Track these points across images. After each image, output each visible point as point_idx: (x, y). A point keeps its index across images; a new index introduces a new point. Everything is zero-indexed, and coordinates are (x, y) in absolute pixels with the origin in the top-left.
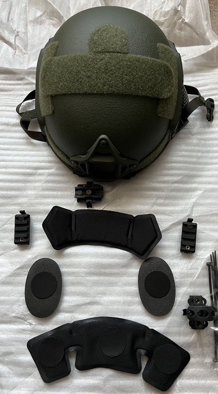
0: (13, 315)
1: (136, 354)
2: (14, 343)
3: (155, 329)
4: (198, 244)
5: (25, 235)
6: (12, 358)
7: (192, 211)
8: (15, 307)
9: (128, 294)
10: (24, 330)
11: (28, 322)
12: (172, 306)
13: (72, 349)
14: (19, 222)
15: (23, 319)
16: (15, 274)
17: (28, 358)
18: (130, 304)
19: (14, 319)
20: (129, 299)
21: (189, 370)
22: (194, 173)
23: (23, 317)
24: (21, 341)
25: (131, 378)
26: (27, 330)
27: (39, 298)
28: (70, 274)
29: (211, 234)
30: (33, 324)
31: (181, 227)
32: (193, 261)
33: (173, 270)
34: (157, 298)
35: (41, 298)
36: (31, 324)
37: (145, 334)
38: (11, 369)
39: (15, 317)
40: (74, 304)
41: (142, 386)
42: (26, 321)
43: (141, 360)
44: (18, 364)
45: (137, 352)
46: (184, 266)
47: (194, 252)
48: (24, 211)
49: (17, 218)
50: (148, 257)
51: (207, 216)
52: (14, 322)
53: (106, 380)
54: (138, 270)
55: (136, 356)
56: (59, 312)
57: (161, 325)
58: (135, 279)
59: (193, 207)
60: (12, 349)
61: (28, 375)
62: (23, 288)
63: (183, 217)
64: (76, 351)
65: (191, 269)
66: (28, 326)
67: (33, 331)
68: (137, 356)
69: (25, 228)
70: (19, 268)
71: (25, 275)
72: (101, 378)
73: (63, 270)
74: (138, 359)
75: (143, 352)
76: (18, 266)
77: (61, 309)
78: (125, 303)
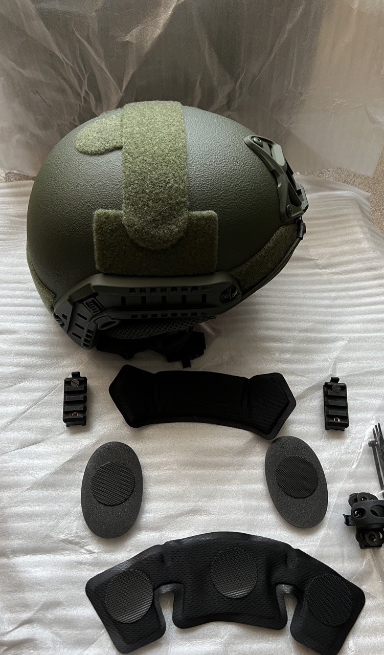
0: (62, 537)
1: (276, 594)
2: (63, 586)
3: (303, 550)
4: (351, 416)
5: (80, 407)
6: (59, 612)
7: (334, 370)
8: (63, 523)
9: (251, 495)
10: (81, 563)
11: (86, 550)
12: (326, 511)
13: (165, 589)
14: (71, 389)
15: (77, 544)
16: (65, 469)
17: (88, 611)
19: (61, 544)
20: (254, 503)
21: (365, 620)
23: (77, 540)
25: (271, 639)
26: (85, 564)
27: (106, 505)
29: (368, 401)
30: (94, 553)
31: (320, 393)
32: (348, 441)
33: (320, 456)
34: (300, 498)
35: (109, 505)
36: (91, 552)
37: (288, 559)
38: (57, 634)
39: (64, 541)
40: (163, 514)
42: (82, 547)
43: (284, 603)
45: (277, 591)
46: (334, 450)
47: (347, 425)
48: (79, 373)
49: (67, 382)
50: (277, 437)
51: (358, 375)
52: (63, 549)
53: (227, 644)
54: (264, 458)
55: (277, 598)
56: (140, 529)
57: (311, 543)
58: (260, 472)
59: (335, 364)
60: (60, 596)
61: (88, 643)
62: (77, 492)
64: (174, 592)
65: (346, 453)
66: (88, 556)
67: (95, 564)
69: (81, 397)
70: (69, 461)
71: (80, 472)
72: (218, 640)
73: (143, 460)
74: (279, 601)
75: (286, 589)
76: (69, 458)
77: (141, 523)
78: (247, 509)
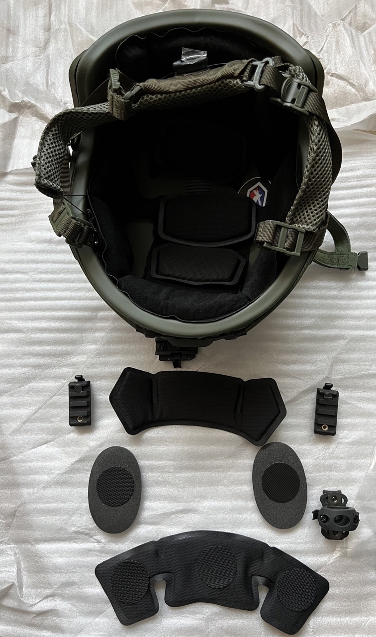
0: (73, 529)
1: (251, 583)
2: (77, 569)
3: (278, 547)
4: (340, 421)
5: (84, 412)
6: (74, 590)
7: (330, 372)
8: (75, 518)
9: (238, 496)
10: (90, 550)
11: (95, 539)
12: (303, 514)
13: (159, 578)
14: (75, 394)
15: (87, 534)
16: (72, 470)
17: (97, 590)
18: (240, 510)
19: (74, 535)
20: (240, 503)
21: (326, 604)
22: (334, 312)
23: (87, 531)
24: (86, 566)
25: (245, 616)
26: (94, 551)
27: (110, 506)
28: (152, 469)
29: (359, 405)
30: (102, 542)
31: (314, 396)
32: (333, 446)
33: (304, 461)
34: (281, 502)
35: (113, 506)
36: (99, 542)
37: (264, 555)
38: (74, 606)
39: (76, 532)
40: (159, 512)
41: (261, 627)
42: (92, 537)
43: (258, 591)
44: (84, 599)
45: (253, 581)
46: (319, 454)
47: (334, 434)
48: (82, 376)
49: (72, 387)
50: (267, 443)
51: (353, 378)
52: (75, 539)
53: (209, 620)
54: (252, 462)
55: (251, 586)
56: (139, 523)
57: (287, 540)
58: (249, 475)
59: (332, 365)
60: (75, 578)
61: (99, 613)
62: (85, 491)
63: (318, 381)
64: (166, 581)
65: (330, 458)
66: (96, 544)
67: (102, 551)
68: (253, 586)
69: (84, 402)
70: (78, 461)
71: (88, 470)
72: (201, 616)
73: (141, 463)
74: (253, 589)
75: (260, 580)
76: (77, 458)
77: (142, 520)
78: (233, 510)
